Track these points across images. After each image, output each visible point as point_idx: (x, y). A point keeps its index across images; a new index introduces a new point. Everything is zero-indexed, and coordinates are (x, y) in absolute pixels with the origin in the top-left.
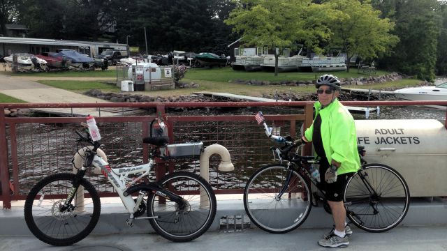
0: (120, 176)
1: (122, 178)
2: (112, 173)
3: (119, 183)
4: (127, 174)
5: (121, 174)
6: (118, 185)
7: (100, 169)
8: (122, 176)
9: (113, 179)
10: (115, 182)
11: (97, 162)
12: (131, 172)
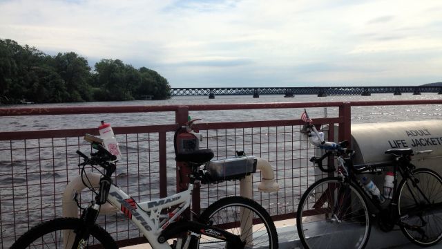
0: (149, 213)
1: (153, 215)
2: (138, 210)
3: (150, 223)
4: (160, 208)
5: (152, 210)
6: (148, 228)
7: (119, 205)
8: (152, 213)
9: (139, 218)
10: (144, 223)
11: (115, 194)
12: (164, 206)
